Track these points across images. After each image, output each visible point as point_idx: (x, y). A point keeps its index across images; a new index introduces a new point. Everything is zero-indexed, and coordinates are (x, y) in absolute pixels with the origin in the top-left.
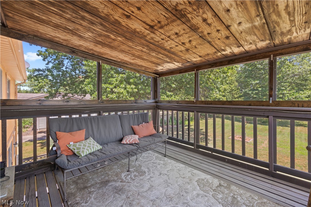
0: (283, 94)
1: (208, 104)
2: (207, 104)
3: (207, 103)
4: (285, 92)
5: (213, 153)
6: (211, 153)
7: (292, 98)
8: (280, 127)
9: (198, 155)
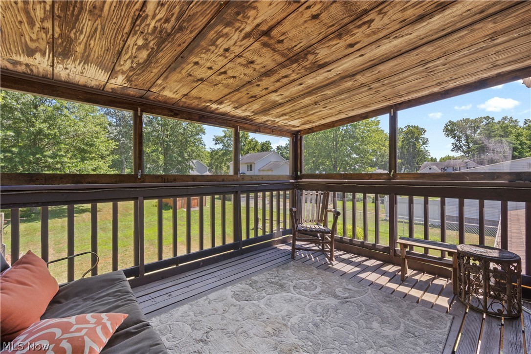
0: (62, 163)
1: (169, 180)
2: (166, 180)
3: (166, 178)
4: (66, 160)
5: (179, 265)
6: (175, 266)
7: (74, 170)
8: (56, 219)
9: (158, 284)
